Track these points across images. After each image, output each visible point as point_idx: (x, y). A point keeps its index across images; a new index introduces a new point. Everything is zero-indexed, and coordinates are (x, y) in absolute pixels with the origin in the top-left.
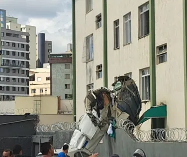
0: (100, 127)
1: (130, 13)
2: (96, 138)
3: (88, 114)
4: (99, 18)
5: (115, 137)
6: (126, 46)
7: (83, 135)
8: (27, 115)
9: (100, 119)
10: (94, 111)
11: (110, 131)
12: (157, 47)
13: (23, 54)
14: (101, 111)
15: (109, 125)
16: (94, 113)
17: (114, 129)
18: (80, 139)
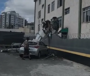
0: (46, 34)
1: (54, 1)
2: (45, 38)
3: (42, 29)
4: (43, 6)
5: (51, 38)
6: (52, 12)
7: (40, 36)
8: (22, 32)
9: (46, 31)
10: (44, 28)
11: (50, 35)
12: (65, 9)
13: (22, 23)
14: (47, 28)
15: (50, 33)
16: (44, 29)
17: (51, 35)
18: (39, 37)
